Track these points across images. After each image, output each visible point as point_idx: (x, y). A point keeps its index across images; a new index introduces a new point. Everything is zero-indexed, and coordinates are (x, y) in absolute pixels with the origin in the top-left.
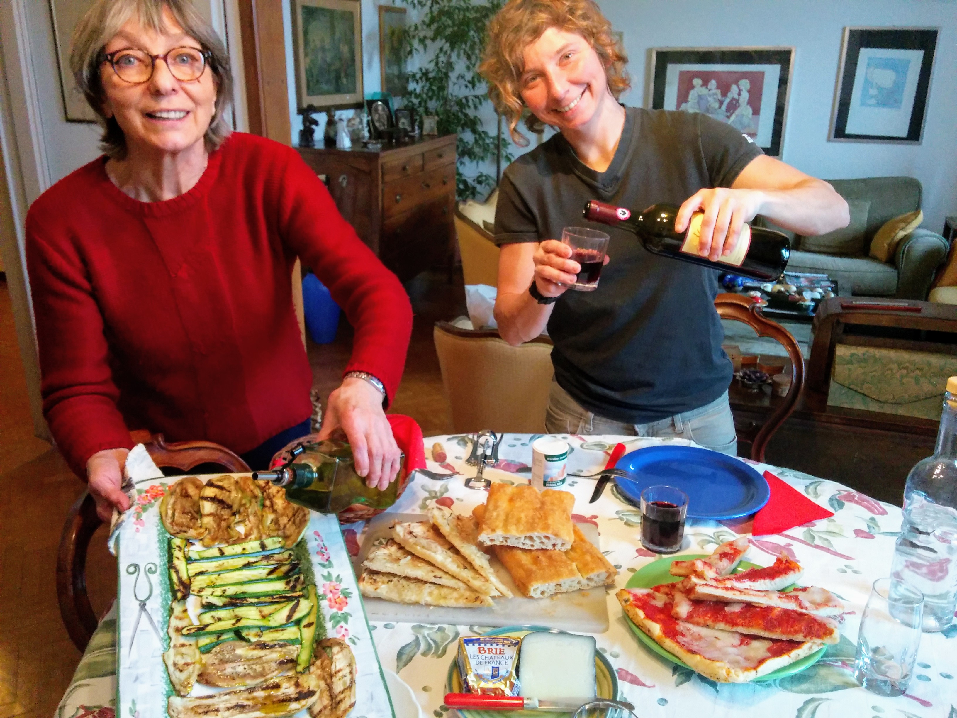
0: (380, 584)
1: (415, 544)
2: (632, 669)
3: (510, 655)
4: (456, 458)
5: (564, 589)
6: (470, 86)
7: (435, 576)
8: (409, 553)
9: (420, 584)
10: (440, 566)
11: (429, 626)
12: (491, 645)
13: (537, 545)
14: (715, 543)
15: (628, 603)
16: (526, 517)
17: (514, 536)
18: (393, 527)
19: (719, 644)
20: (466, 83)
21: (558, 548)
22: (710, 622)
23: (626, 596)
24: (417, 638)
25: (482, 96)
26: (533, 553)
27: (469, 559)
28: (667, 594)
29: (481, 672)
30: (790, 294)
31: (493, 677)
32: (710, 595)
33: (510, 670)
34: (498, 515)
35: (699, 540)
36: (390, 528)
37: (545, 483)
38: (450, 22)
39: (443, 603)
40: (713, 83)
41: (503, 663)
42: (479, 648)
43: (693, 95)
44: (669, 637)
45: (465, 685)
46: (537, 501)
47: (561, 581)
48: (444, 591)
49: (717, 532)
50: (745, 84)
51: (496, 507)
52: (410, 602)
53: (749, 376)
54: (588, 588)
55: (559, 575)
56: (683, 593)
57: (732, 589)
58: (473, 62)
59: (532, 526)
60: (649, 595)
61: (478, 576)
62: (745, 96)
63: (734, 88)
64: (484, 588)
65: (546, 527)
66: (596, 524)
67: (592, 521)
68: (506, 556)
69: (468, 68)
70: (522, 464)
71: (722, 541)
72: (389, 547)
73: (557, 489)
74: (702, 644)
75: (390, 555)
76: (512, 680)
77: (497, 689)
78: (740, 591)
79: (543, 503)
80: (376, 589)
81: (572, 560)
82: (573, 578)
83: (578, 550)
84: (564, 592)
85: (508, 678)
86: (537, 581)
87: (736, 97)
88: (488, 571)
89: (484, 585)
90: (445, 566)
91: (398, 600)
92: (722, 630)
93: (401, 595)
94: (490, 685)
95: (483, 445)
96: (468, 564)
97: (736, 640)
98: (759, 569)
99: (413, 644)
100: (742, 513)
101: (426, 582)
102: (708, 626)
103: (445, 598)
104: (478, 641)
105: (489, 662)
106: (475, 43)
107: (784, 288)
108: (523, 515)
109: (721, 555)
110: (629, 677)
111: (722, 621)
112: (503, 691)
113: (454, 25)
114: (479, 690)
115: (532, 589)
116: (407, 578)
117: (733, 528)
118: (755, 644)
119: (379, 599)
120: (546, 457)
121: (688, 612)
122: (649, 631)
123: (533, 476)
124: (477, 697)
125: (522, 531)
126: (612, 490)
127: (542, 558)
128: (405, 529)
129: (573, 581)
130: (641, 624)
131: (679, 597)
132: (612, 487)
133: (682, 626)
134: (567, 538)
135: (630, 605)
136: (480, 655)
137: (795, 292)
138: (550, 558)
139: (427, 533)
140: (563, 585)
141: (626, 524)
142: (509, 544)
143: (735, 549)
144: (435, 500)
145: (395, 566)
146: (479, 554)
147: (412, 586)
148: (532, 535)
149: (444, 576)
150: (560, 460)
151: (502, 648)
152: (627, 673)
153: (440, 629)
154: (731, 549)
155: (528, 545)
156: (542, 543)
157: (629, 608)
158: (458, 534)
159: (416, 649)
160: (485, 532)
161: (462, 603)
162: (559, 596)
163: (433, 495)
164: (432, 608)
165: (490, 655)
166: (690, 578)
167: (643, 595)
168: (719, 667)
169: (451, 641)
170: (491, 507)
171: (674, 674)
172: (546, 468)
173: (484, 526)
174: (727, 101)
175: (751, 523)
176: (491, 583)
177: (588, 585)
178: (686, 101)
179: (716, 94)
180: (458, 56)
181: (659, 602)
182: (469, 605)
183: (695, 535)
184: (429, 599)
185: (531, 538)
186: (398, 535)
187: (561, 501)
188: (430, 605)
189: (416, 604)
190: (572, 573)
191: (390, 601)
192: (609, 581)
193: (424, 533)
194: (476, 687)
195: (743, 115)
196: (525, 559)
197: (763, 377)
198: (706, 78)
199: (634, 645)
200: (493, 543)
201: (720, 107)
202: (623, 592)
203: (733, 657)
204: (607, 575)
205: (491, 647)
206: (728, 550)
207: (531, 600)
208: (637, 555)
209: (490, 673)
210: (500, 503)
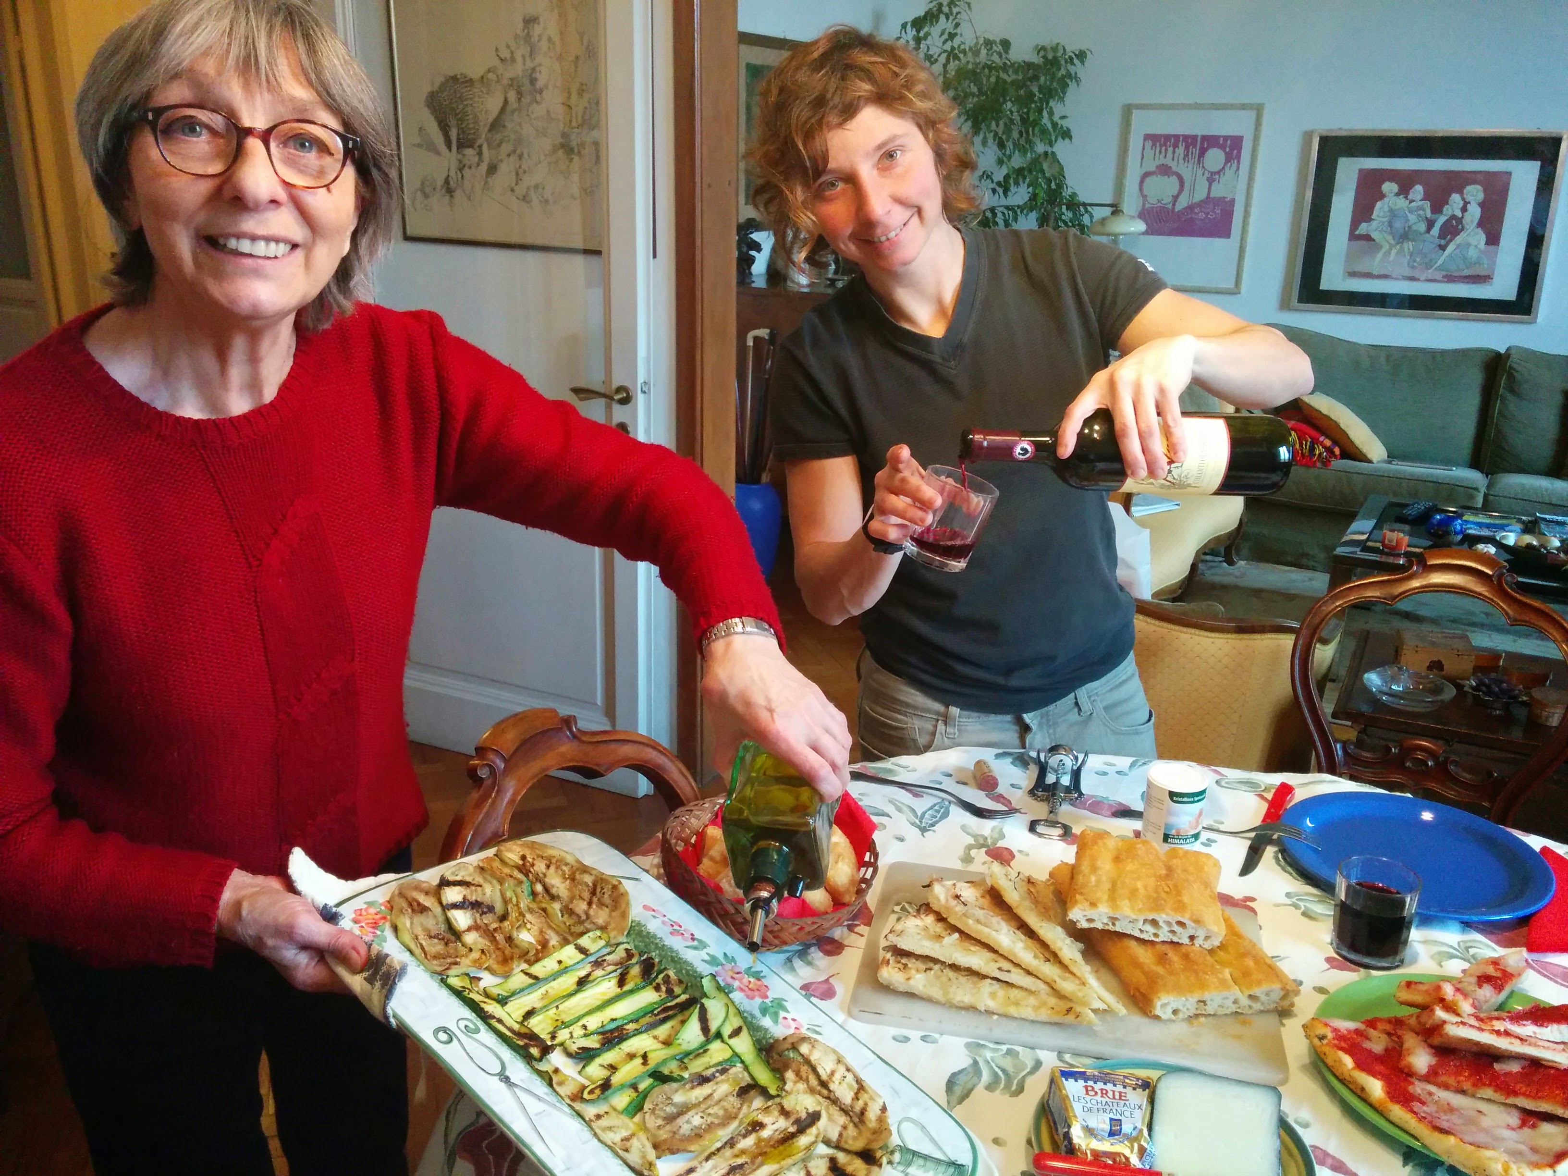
0: (913, 972)
1: (964, 915)
2: (1333, 1148)
3: (1138, 1102)
4: (1012, 785)
5: (1210, 1009)
6: (1000, 191)
7: (1000, 969)
8: (955, 929)
9: (975, 979)
10: (1006, 954)
11: (991, 1045)
12: (1105, 1084)
13: (1164, 935)
14: (1462, 959)
15: (1325, 1042)
16: (1145, 888)
17: (1127, 917)
18: (929, 886)
19: (1485, 1122)
20: (994, 186)
21: (1197, 942)
22: (1467, 1086)
23: (1321, 1030)
24: (976, 1063)
25: (1019, 207)
26: (1158, 947)
27: (1052, 947)
28: (1389, 1034)
29: (1092, 1124)
30: (1549, 552)
31: (1112, 1134)
32: (1469, 1041)
33: (1139, 1125)
34: (1098, 881)
35: (1433, 952)
36: (924, 887)
37: (1166, 838)
38: (974, 89)
39: (1013, 1011)
40: (1418, 191)
41: (1127, 1114)
42: (1086, 1087)
43: (1380, 209)
44: (1398, 1102)
45: (1066, 1143)
46: (1161, 864)
47: (1207, 996)
48: (1014, 993)
49: (1465, 942)
50: (1475, 193)
51: (1094, 869)
52: (962, 1005)
53: (1488, 687)
54: (1250, 1012)
55: (1203, 985)
56: (1418, 1034)
57: (1507, 1033)
58: (1008, 152)
59: (1156, 904)
60: (1357, 1032)
61: (1067, 975)
62: (1475, 212)
63: (1455, 198)
64: (1080, 994)
65: (1181, 907)
66: (1253, 911)
67: (1245, 904)
68: (1114, 951)
69: (1000, 162)
70: (1121, 804)
71: (1473, 956)
72: (923, 916)
73: (1186, 847)
74: (1455, 1119)
75: (926, 929)
76: (1143, 1143)
77: (1118, 1154)
78: (1521, 1039)
79: (1170, 870)
80: (908, 979)
81: (1223, 964)
82: (1226, 993)
83: (1230, 949)
84: (1210, 1015)
85: (1136, 1139)
86: (1168, 992)
87: (1459, 214)
88: (1084, 969)
89: (1080, 990)
90: (1015, 955)
91: (942, 1000)
92: (1489, 1100)
93: (946, 993)
94: (1105, 1146)
95: (1056, 771)
96: (1053, 956)
97: (1514, 1119)
98: (1547, 1006)
99: (970, 1070)
100: (1505, 914)
101: (985, 977)
102: (1463, 1092)
103: (1017, 1004)
104: (1082, 1076)
105: (1104, 1111)
106: (1012, 121)
107: (1539, 541)
108: (1139, 884)
109: (1479, 977)
110: (1329, 1161)
111: (1490, 1085)
112: (1127, 1159)
113: (981, 92)
114: (1088, 1152)
115: (1158, 1004)
116: (954, 967)
117: (1493, 937)
118: (1547, 1128)
119: (911, 995)
120: (1172, 795)
121: (1430, 1066)
122: (1363, 1089)
123: (1145, 826)
124: (1084, 1162)
125: (1140, 910)
126: (1277, 858)
127: (1173, 956)
128: (948, 890)
129: (1226, 998)
130: (1348, 1078)
131: (1410, 1040)
132: (1276, 853)
133: (1418, 1088)
134: (1214, 928)
135: (1327, 1044)
136: (1088, 1098)
137: (1558, 549)
138: (1186, 957)
139: (981, 901)
140: (1208, 1003)
141: (1304, 914)
142: (1118, 929)
143: (1504, 972)
144: (984, 850)
145: (937, 946)
146: (1069, 940)
147: (963, 980)
148: (1158, 919)
149: (1014, 970)
150: (1194, 802)
151: (1123, 1090)
152: (1326, 1154)
153: (1009, 1052)
154: (1496, 970)
155: (1149, 933)
156: (1173, 932)
157: (1327, 1049)
158: (1033, 906)
159: (975, 1078)
160: (1079, 906)
161: (1044, 1015)
162: (1202, 1019)
163: (981, 843)
164: (995, 1017)
165: (1104, 1100)
166: (1432, 1011)
167: (1349, 1031)
168: (1490, 1159)
169: (1031, 1073)
170: (1085, 867)
171: (1405, 1164)
172: (1170, 813)
173: (1078, 897)
174: (1441, 220)
175: (1525, 929)
176: (1091, 987)
177: (1250, 1007)
178: (1369, 219)
179: (1422, 208)
180: (984, 143)
181: (1377, 1044)
182: (1056, 1019)
183: (1425, 942)
184: (991, 1004)
185: (1154, 923)
186: (938, 899)
187: (1200, 868)
188: (994, 1013)
189: (971, 1008)
190: (1223, 983)
191: (929, 1000)
192: (1286, 1004)
193: (977, 899)
194: (1084, 1147)
195: (1469, 245)
196: (1144, 955)
197: (1513, 690)
198: (1406, 181)
199: (1334, 1112)
200: (1092, 925)
201: (1429, 230)
202: (1315, 1023)
203: (1512, 1145)
204: (1282, 993)
205: (1104, 1087)
206: (1491, 971)
207: (1156, 1022)
208: (1327, 966)
209: (1107, 1128)
210: (1099, 863)
